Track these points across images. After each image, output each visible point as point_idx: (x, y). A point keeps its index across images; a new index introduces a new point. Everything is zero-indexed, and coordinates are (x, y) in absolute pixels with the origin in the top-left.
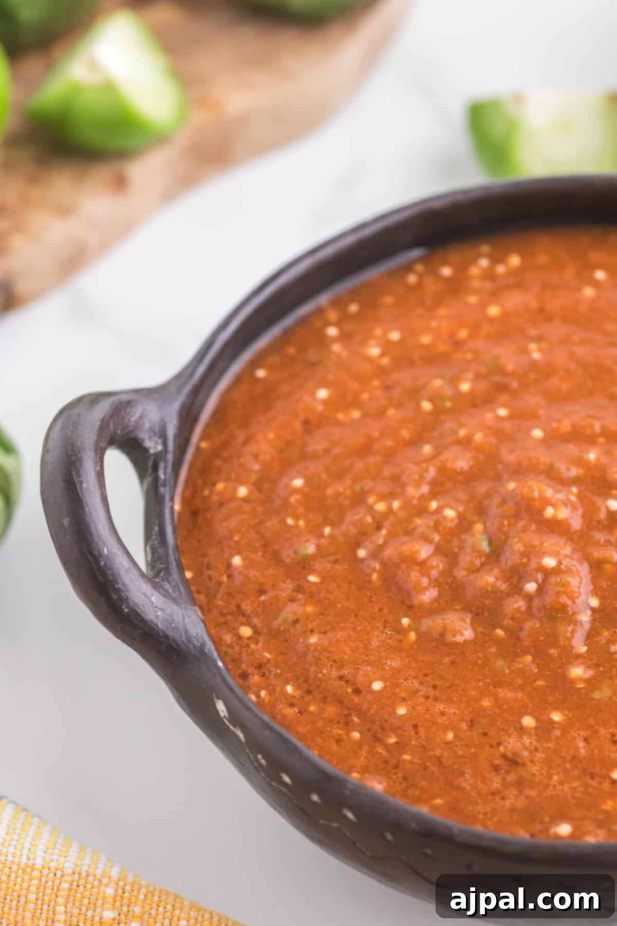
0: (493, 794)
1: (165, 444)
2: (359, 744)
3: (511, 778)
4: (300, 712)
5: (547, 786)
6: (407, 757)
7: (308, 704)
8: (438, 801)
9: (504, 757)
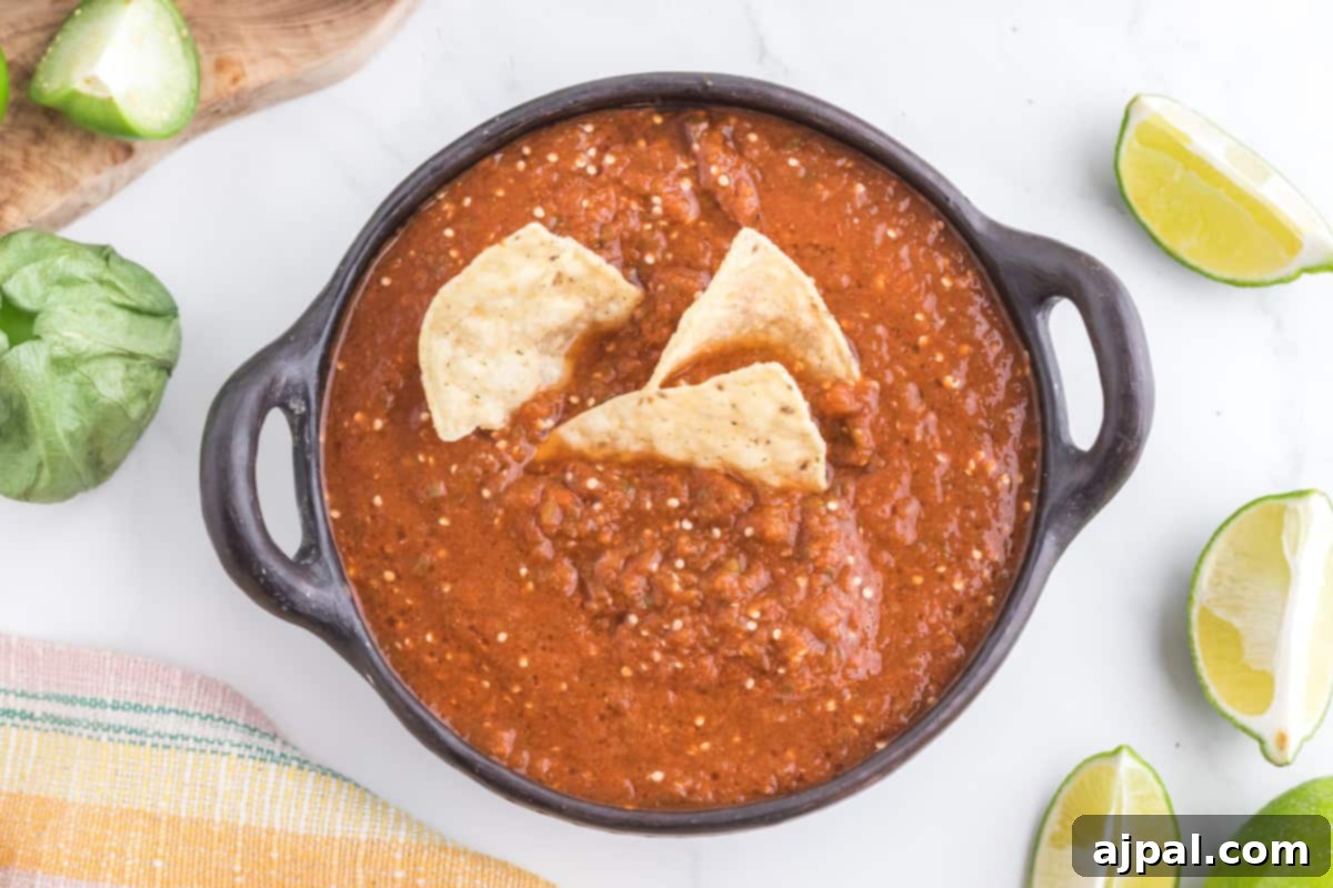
0: (601, 742)
1: (308, 404)
2: (489, 693)
3: (615, 727)
4: (440, 662)
5: (643, 735)
6: (529, 706)
7: (445, 652)
8: (556, 749)
9: (609, 707)
